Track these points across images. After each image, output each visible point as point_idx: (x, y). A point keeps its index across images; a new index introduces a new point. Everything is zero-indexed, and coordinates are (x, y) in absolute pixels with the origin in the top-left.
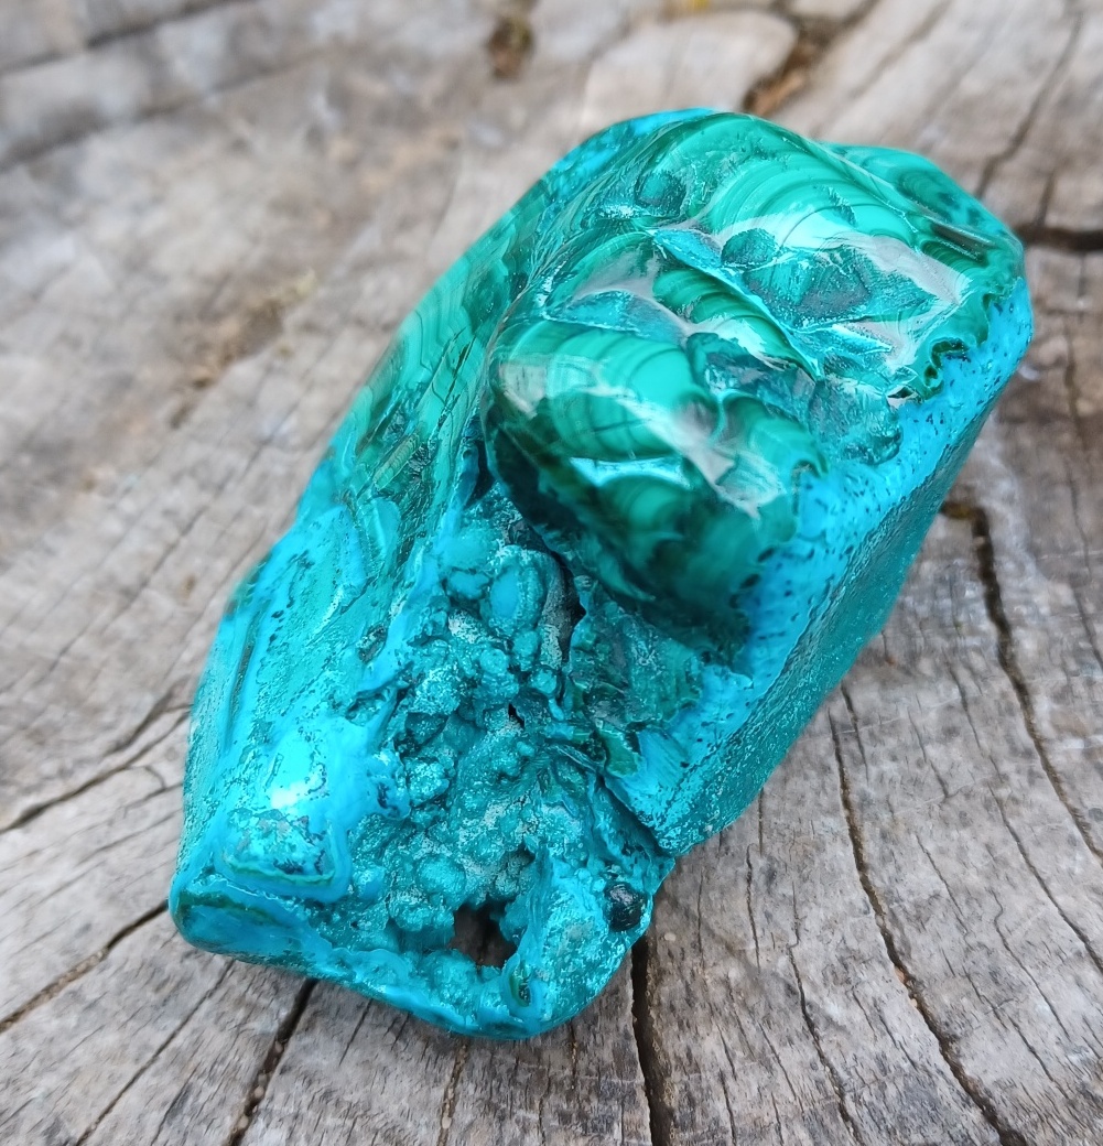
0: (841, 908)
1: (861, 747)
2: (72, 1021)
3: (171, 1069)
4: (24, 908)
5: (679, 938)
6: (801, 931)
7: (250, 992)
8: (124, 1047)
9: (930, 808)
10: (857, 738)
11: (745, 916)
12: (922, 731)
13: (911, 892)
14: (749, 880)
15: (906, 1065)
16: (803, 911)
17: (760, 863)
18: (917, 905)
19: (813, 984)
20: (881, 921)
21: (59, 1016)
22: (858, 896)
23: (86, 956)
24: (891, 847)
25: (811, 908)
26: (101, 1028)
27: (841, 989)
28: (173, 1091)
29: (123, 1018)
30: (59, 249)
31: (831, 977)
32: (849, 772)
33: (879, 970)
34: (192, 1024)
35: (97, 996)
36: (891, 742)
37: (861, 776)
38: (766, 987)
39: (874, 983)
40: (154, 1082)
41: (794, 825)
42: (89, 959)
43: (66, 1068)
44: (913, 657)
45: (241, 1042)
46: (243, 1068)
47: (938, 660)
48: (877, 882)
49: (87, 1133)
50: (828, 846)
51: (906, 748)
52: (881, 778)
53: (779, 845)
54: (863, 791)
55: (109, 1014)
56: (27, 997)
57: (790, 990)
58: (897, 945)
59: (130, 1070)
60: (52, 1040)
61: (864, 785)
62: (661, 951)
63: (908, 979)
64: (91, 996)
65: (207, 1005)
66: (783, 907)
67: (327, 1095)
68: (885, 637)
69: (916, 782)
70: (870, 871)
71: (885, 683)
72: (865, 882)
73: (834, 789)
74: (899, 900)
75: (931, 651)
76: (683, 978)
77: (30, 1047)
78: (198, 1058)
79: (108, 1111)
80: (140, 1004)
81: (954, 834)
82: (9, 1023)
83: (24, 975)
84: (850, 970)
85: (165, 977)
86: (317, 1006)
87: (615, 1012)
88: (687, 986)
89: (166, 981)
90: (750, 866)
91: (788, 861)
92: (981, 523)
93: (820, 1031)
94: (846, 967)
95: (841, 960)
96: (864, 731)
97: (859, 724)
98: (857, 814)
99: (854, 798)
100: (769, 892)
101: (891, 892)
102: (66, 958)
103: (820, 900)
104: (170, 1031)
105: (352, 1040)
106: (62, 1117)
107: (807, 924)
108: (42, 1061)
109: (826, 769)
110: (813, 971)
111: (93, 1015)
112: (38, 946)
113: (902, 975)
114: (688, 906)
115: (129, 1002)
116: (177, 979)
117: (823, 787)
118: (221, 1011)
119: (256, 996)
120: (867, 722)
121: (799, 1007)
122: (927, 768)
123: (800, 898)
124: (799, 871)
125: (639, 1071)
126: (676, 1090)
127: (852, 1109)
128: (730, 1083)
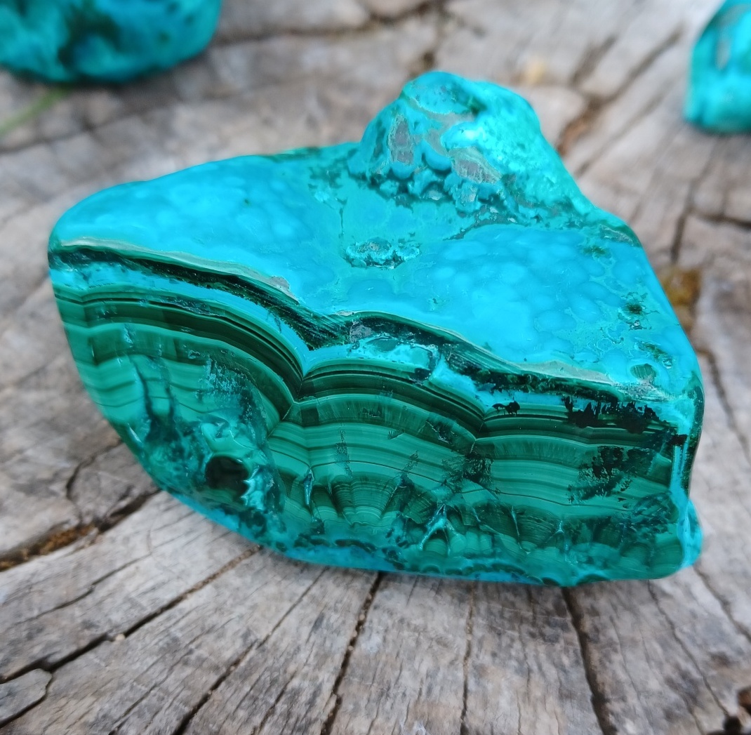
2: (248, 580)
3: (311, 605)
8: (281, 593)
15: (706, 614)
21: (241, 576)
23: (250, 546)
26: (266, 584)
28: (314, 616)
29: (279, 579)
34: (319, 584)
35: (261, 567)
40: (302, 611)
43: (249, 603)
45: (348, 593)
46: (353, 605)
49: (268, 637)
55: (269, 576)
56: (219, 567)
59: (287, 606)
60: (238, 589)
64: (257, 567)
65: (327, 573)
67: (402, 621)
77: (226, 592)
78: (326, 600)
79: (278, 625)
80: (288, 572)
82: (210, 580)
83: (216, 555)
92: (711, 358)
93: (658, 597)
102: (240, 547)
104: (307, 586)
105: (411, 594)
106: (251, 629)
108: (234, 599)
111: (260, 577)
112: (222, 540)
115: (281, 571)
118: (335, 577)
125: (568, 613)
126: (587, 624)
127: (679, 635)
128: (616, 621)
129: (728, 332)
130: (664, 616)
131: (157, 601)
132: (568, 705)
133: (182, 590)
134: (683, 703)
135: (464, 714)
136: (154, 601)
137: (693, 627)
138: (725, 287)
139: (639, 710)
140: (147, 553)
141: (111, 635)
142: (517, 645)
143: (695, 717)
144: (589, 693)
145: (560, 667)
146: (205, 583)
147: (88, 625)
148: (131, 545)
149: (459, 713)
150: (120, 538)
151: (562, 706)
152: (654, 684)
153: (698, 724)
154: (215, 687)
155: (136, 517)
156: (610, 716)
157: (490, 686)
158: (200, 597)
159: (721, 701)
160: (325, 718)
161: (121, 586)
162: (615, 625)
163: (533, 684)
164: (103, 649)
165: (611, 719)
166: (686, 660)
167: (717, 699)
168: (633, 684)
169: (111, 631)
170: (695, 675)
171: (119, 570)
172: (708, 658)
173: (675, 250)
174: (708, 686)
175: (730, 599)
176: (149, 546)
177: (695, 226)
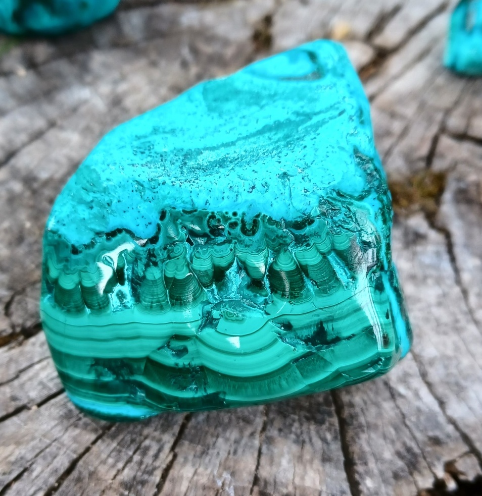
13: (428, 355)
15: (427, 410)
18: (429, 360)
27: (403, 384)
33: (417, 379)
39: (415, 383)
44: (425, 278)
47: (434, 280)
48: (416, 350)
63: (427, 383)
71: (416, 285)
74: (423, 357)
75: (432, 276)
81: (442, 337)
92: (448, 235)
93: (396, 396)
101: (420, 354)
121: (388, 389)
122: (431, 315)
125: (333, 405)
126: (346, 413)
127: (408, 423)
128: (365, 411)
129: (461, 216)
130: (399, 410)
131: (60, 385)
132: (328, 465)
134: (406, 468)
135: (257, 468)
136: (58, 385)
137: (418, 418)
138: (462, 185)
139: (376, 471)
141: (29, 405)
142: (296, 425)
143: (414, 478)
144: (342, 459)
145: (324, 440)
147: (14, 399)
148: (45, 347)
149: (254, 467)
150: (38, 343)
151: (323, 466)
152: (388, 454)
153: (415, 483)
154: (94, 442)
156: (356, 474)
157: (276, 451)
159: (433, 469)
160: (164, 466)
161: (37, 374)
162: (364, 414)
163: (305, 451)
164: (24, 415)
165: (357, 476)
166: (411, 440)
167: (430, 466)
168: (374, 455)
169: (29, 403)
170: (417, 450)
171: (36, 363)
172: (426, 439)
173: (430, 158)
174: (425, 458)
175: (445, 400)
177: (446, 142)
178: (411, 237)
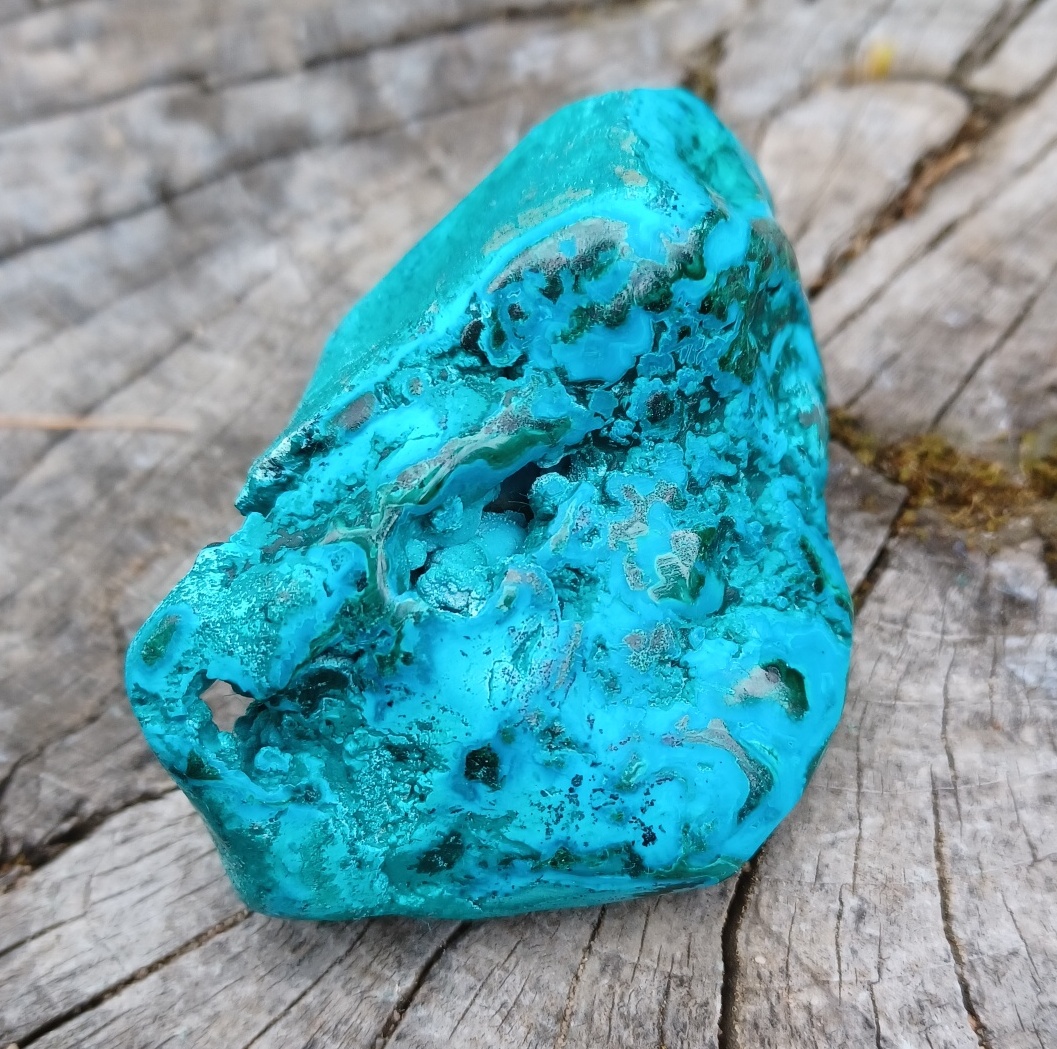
0: (923, 953)
1: (958, 803)
2: (216, 969)
3: (300, 1023)
4: (183, 862)
5: (769, 962)
6: (884, 970)
7: (375, 963)
8: (261, 998)
9: (1018, 868)
10: (955, 794)
11: (832, 950)
12: (1018, 796)
13: (991, 947)
14: (839, 916)
16: (886, 952)
17: (851, 902)
18: (995, 959)
19: (889, 1021)
20: (959, 970)
21: (206, 963)
22: (941, 944)
23: (233, 912)
24: (976, 901)
25: (894, 950)
26: (242, 978)
27: (915, 1029)
28: (300, 1043)
29: (262, 972)
30: (265, 257)
31: (906, 1016)
32: (945, 826)
33: (953, 1015)
34: (321, 986)
35: (240, 949)
36: (988, 803)
37: (955, 832)
38: (845, 1017)
39: (947, 1027)
40: (284, 1033)
41: (887, 870)
42: (236, 915)
43: (208, 1011)
44: (1018, 724)
45: (363, 1007)
46: (363, 1030)
47: (1040, 730)
48: (960, 934)
50: (916, 894)
51: (1000, 808)
52: (974, 835)
53: (872, 888)
54: (956, 845)
55: (250, 966)
56: (178, 943)
57: (867, 1024)
58: (973, 994)
59: (263, 1020)
60: (197, 984)
61: (957, 840)
62: (750, 972)
63: (980, 1027)
64: (235, 949)
65: (337, 969)
66: (869, 946)
68: (992, 703)
69: (1007, 843)
70: (954, 922)
71: (988, 745)
72: (948, 931)
73: (929, 841)
74: (979, 952)
75: (1036, 721)
76: (768, 999)
77: (177, 988)
78: (325, 1016)
80: (278, 961)
81: (1039, 897)
82: (160, 965)
83: (177, 923)
84: (926, 1013)
85: (301, 940)
86: (433, 983)
87: (704, 1024)
88: (772, 1008)
89: (301, 944)
90: (842, 903)
91: (877, 904)
94: (922, 1008)
95: (919, 1002)
96: (962, 789)
97: (959, 782)
98: (949, 866)
99: (946, 851)
100: (857, 930)
101: (972, 944)
102: (216, 911)
103: (904, 944)
104: (302, 989)
105: (462, 1018)
107: (889, 964)
108: (187, 1002)
109: (924, 822)
110: (890, 1007)
111: (235, 966)
112: (193, 898)
113: (974, 1022)
114: (781, 933)
115: (269, 958)
116: (313, 942)
117: (918, 838)
118: (348, 977)
119: (380, 967)
120: (967, 782)
121: (874, 1040)
122: (1019, 831)
123: (886, 940)
124: (887, 914)
131: (74, 996)
133: (113, 980)
136: (70, 993)
140: (80, 913)
146: (151, 969)
148: (59, 898)
150: (47, 885)
155: (78, 850)
158: (138, 993)
161: (30, 965)
169: (1, 1038)
171: (34, 937)
176: (86, 901)
178: (995, 609)
